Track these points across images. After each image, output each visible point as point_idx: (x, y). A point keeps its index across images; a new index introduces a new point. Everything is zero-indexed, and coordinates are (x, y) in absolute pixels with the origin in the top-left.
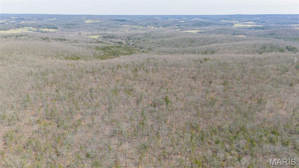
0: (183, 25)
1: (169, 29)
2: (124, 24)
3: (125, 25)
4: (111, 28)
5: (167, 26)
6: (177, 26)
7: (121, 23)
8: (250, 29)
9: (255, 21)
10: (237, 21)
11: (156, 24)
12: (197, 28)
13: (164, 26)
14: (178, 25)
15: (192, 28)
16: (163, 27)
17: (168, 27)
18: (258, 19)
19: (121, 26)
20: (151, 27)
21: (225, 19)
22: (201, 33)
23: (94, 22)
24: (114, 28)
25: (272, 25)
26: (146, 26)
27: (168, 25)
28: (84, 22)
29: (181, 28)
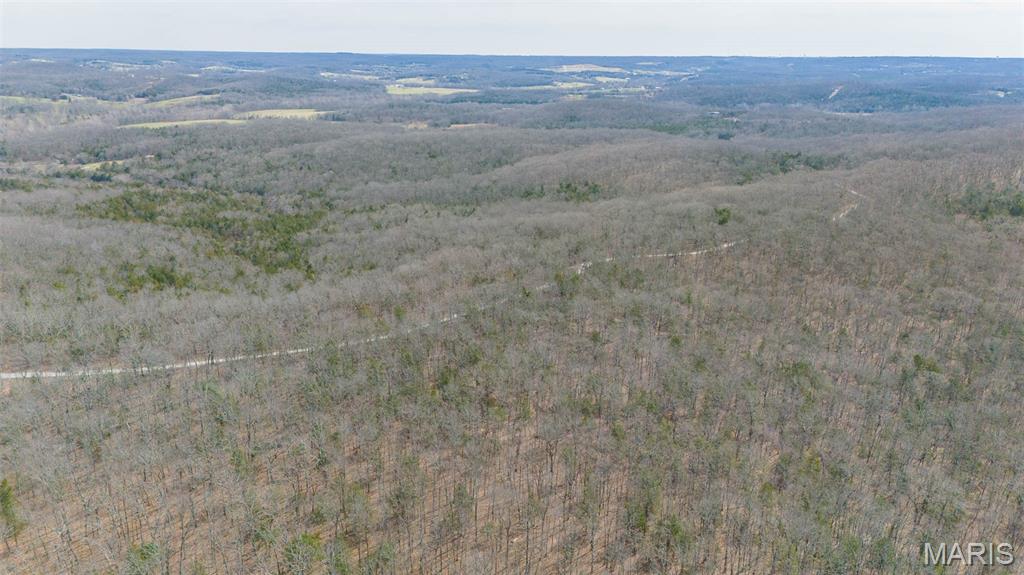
0: (224, 91)
1: (188, 106)
5: (159, 96)
9: (429, 76)
10: (369, 75)
11: (95, 87)
12: (286, 102)
13: (144, 96)
15: (270, 101)
16: (145, 99)
17: (168, 98)
20: (94, 102)
22: (338, 119)
26: (64, 98)
29: (229, 101)
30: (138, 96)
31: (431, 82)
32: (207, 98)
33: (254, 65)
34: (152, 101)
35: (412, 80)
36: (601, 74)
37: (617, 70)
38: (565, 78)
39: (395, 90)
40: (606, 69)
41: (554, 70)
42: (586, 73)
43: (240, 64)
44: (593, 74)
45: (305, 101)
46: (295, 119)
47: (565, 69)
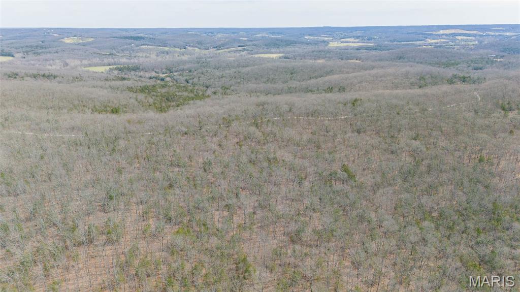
0: (249, 45)
1: (229, 52)
2: (143, 45)
3: (146, 46)
4: (121, 52)
5: (222, 47)
6: (239, 46)
7: (137, 42)
8: (357, 49)
9: (358, 37)
10: (329, 37)
11: (200, 44)
12: (273, 50)
13: (217, 47)
14: (241, 45)
15: (266, 50)
16: (215, 49)
17: (224, 49)
18: (359, 33)
19: (138, 48)
20: (194, 50)
21: (309, 35)
22: (287, 58)
23: (81, 41)
24: (128, 52)
25: (386, 43)
26: (185, 48)
27: (223, 45)
28: (62, 42)
29: (248, 50)
30: (214, 48)
31: (357, 40)
32: (240, 48)
33: (279, 33)
34: (218, 50)
35: (348, 40)
36: (460, 35)
37: (475, 32)
38: (436, 37)
39: (333, 45)
40: (468, 32)
41: (434, 33)
42: (452, 34)
43: (273, 33)
44: (454, 35)
45: (282, 50)
46: (268, 58)
47: (441, 32)
